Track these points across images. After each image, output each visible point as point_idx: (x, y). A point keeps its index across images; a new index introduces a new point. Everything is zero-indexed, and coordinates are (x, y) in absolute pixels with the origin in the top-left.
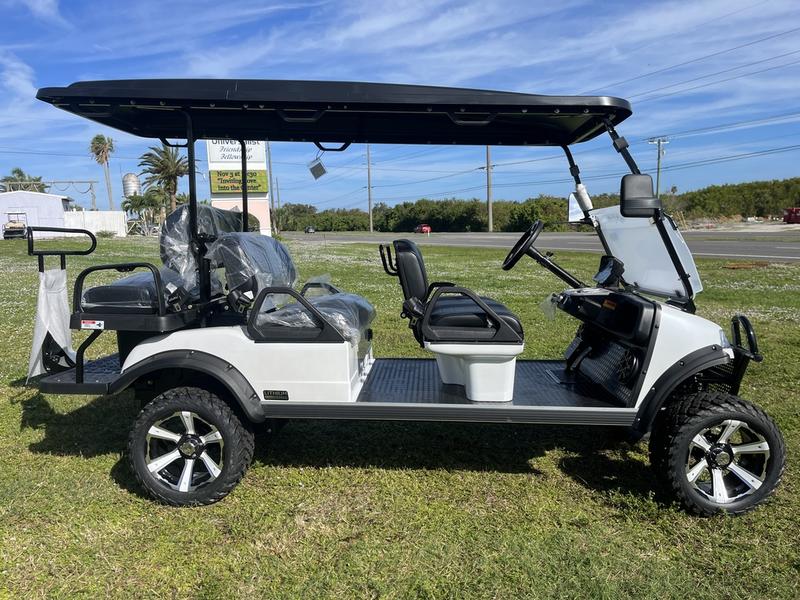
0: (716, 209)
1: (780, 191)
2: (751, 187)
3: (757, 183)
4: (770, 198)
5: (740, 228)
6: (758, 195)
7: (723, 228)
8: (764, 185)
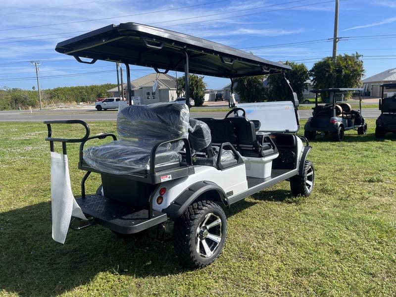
0: (64, 99)
1: (90, 91)
2: (76, 88)
3: (79, 87)
4: (86, 94)
5: (80, 108)
6: (80, 93)
7: (72, 108)
8: (82, 88)
